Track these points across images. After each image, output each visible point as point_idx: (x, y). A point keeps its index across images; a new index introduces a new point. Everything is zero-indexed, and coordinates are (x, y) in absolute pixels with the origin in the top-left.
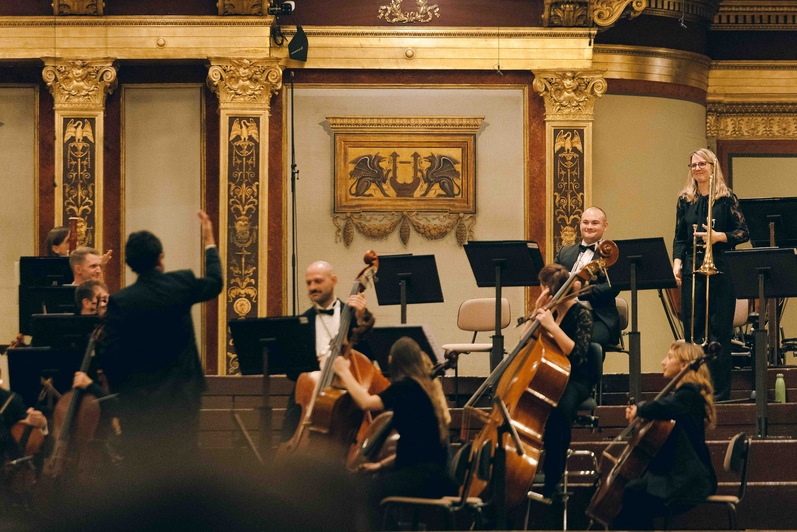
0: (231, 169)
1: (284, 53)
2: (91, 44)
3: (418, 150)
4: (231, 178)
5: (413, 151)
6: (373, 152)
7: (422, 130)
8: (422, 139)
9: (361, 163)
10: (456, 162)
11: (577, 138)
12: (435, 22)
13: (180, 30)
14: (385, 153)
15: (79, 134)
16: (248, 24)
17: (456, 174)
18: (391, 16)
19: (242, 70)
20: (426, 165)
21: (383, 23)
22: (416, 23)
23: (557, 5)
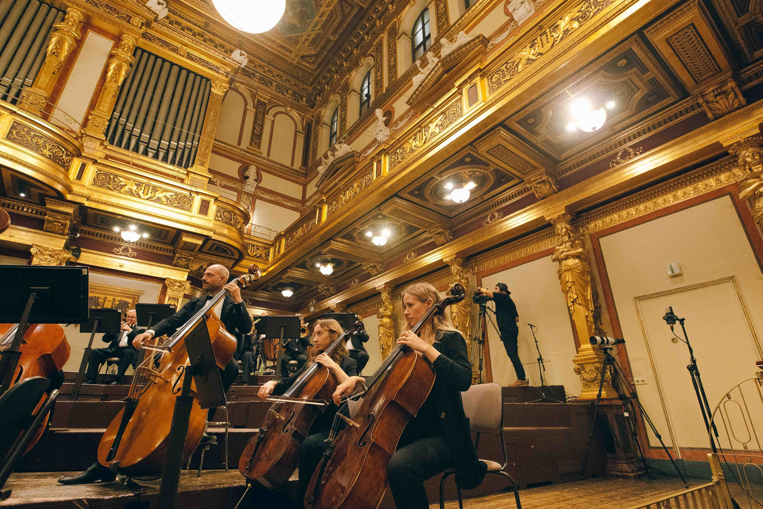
3: (116, 298)
5: (113, 297)
6: (97, 295)
7: (119, 291)
8: (118, 294)
10: (129, 303)
11: (176, 301)
12: (134, 257)
14: (102, 296)
16: (56, 237)
17: (129, 307)
18: (117, 252)
19: (47, 252)
20: (117, 303)
21: (114, 253)
22: (127, 256)
23: (179, 258)
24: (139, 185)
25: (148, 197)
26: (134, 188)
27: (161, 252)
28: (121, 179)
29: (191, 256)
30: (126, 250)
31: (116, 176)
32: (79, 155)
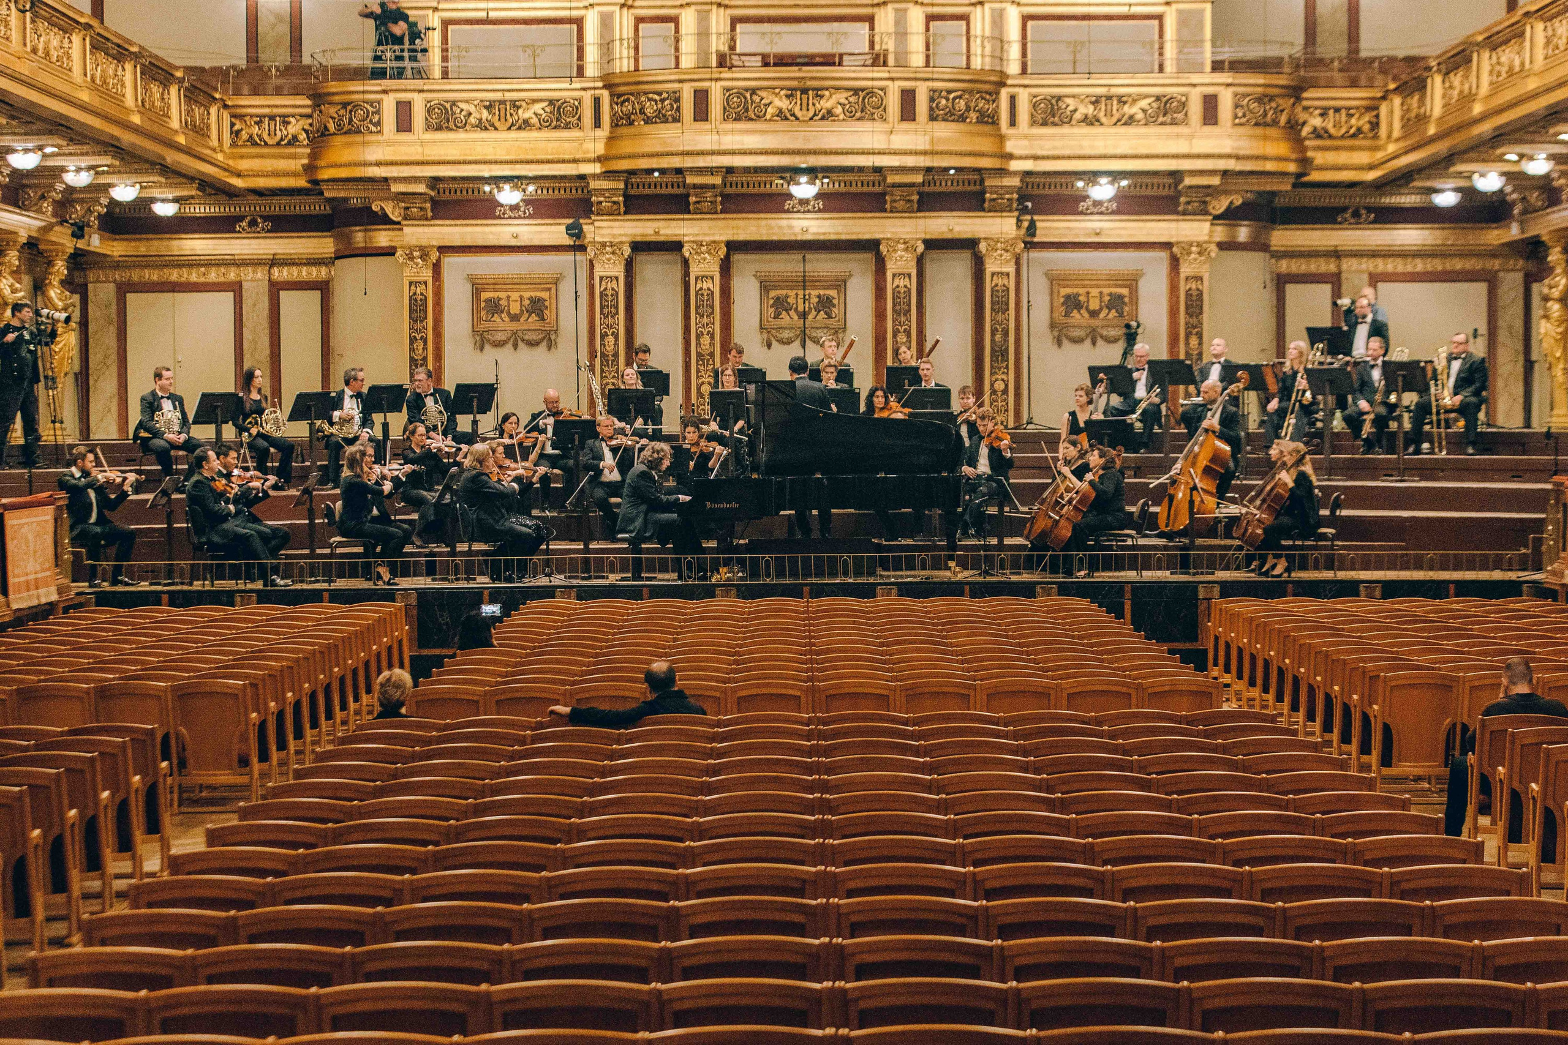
0: (993, 303)
1: (1023, 231)
2: (908, 229)
3: (1103, 290)
4: (992, 310)
5: (1099, 290)
6: (1075, 290)
7: (1105, 277)
8: (1105, 283)
9: (1068, 297)
10: (1126, 297)
11: (1199, 282)
12: (1113, 213)
13: (962, 221)
14: (1082, 291)
15: (902, 284)
16: (1003, 216)
17: (1125, 304)
18: (1087, 210)
19: (999, 245)
20: (1107, 298)
21: (1082, 213)
22: (1102, 213)
23: (1188, 203)
24: (1096, 102)
25: (1115, 119)
26: (1090, 110)
27: (1155, 192)
28: (1069, 101)
29: (1208, 195)
30: (1097, 203)
31: (1059, 98)
32: (1004, 85)
